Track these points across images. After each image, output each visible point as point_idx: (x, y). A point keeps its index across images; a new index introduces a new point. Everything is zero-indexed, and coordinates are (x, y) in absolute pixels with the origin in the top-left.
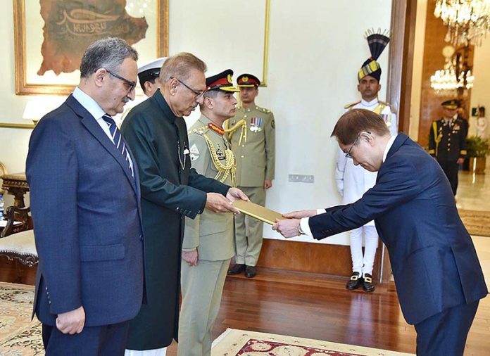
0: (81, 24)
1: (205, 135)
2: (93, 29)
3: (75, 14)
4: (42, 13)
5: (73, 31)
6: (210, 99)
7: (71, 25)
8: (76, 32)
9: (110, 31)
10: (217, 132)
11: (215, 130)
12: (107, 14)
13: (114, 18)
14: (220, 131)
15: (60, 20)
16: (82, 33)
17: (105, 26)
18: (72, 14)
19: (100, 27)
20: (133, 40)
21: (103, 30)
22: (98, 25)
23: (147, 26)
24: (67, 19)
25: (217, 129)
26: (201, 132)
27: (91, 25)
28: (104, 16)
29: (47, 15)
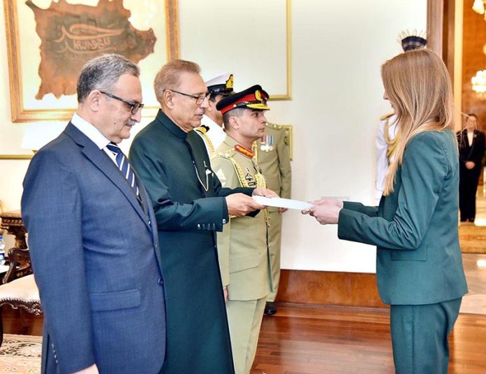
0: (81, 41)
1: (232, 159)
2: (96, 45)
3: (75, 29)
4: (38, 30)
5: (72, 48)
6: (235, 118)
7: (71, 42)
8: (77, 50)
9: (114, 46)
10: (246, 154)
11: (242, 152)
12: (110, 29)
13: (119, 32)
14: (249, 153)
15: (58, 37)
16: (84, 50)
17: (109, 41)
18: (71, 30)
19: (103, 42)
20: (139, 56)
21: (107, 46)
22: (101, 40)
23: (155, 39)
24: (66, 36)
25: (245, 151)
26: (227, 155)
27: (93, 41)
28: (108, 31)
29: (43, 33)
